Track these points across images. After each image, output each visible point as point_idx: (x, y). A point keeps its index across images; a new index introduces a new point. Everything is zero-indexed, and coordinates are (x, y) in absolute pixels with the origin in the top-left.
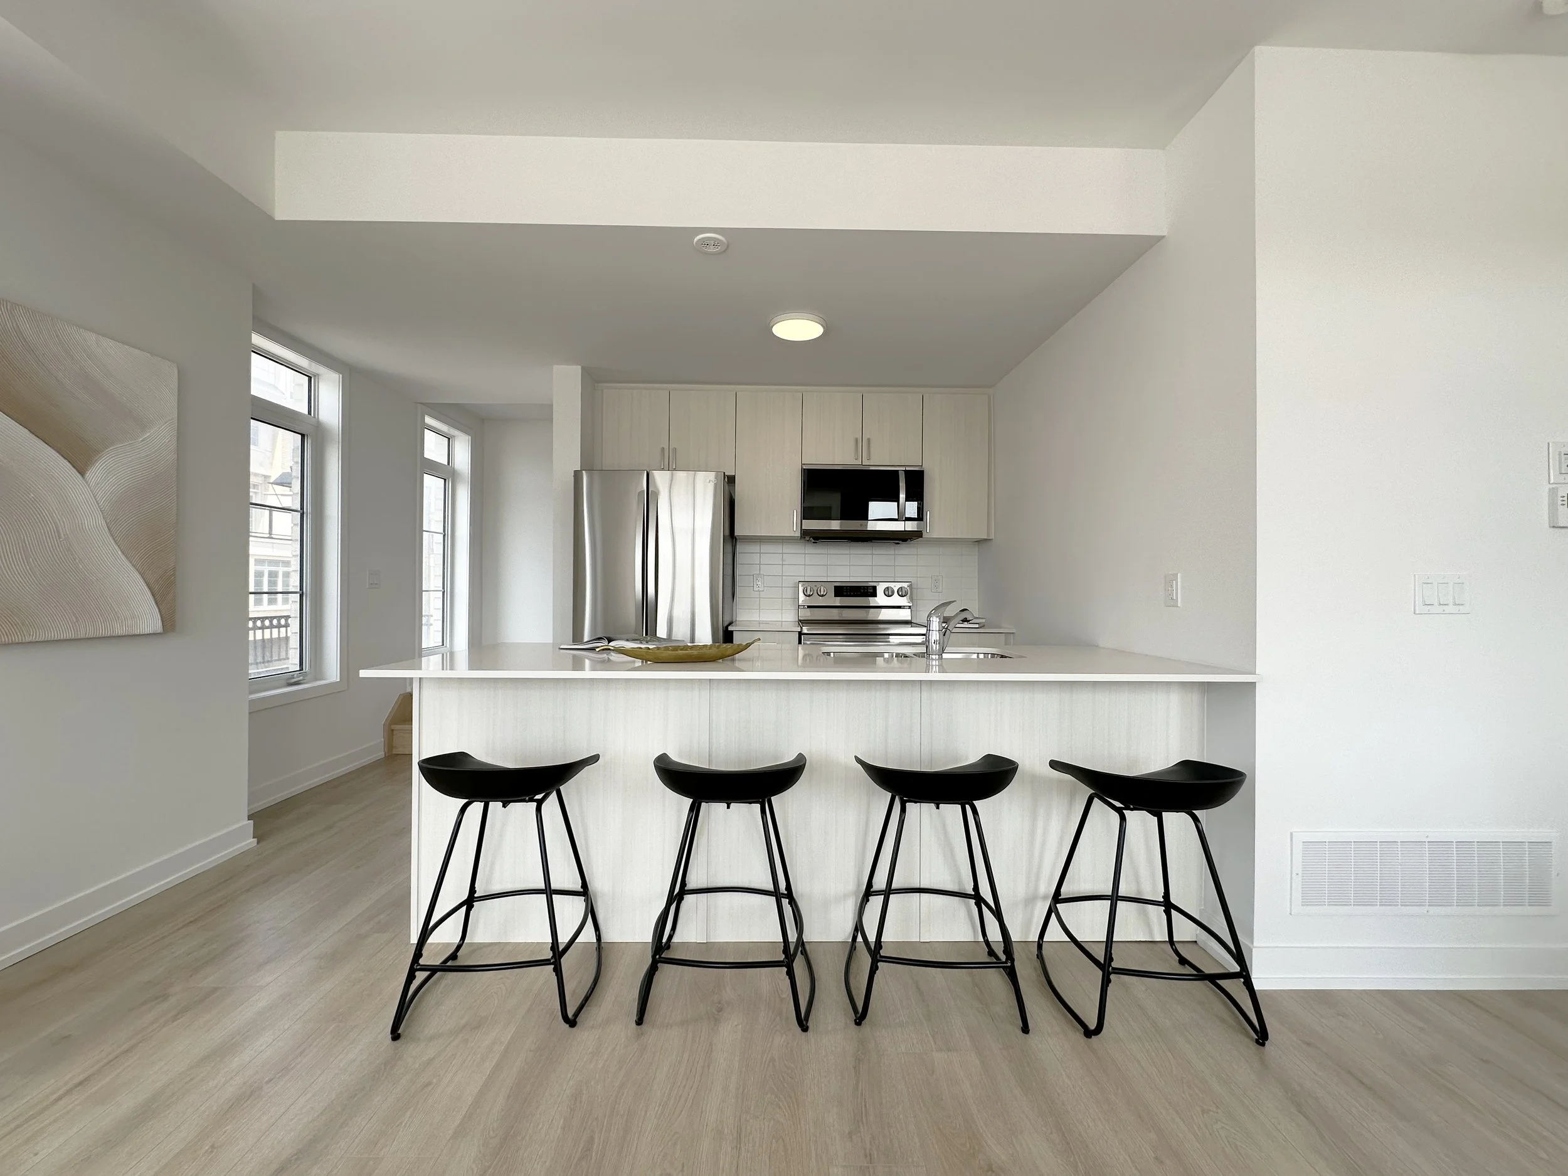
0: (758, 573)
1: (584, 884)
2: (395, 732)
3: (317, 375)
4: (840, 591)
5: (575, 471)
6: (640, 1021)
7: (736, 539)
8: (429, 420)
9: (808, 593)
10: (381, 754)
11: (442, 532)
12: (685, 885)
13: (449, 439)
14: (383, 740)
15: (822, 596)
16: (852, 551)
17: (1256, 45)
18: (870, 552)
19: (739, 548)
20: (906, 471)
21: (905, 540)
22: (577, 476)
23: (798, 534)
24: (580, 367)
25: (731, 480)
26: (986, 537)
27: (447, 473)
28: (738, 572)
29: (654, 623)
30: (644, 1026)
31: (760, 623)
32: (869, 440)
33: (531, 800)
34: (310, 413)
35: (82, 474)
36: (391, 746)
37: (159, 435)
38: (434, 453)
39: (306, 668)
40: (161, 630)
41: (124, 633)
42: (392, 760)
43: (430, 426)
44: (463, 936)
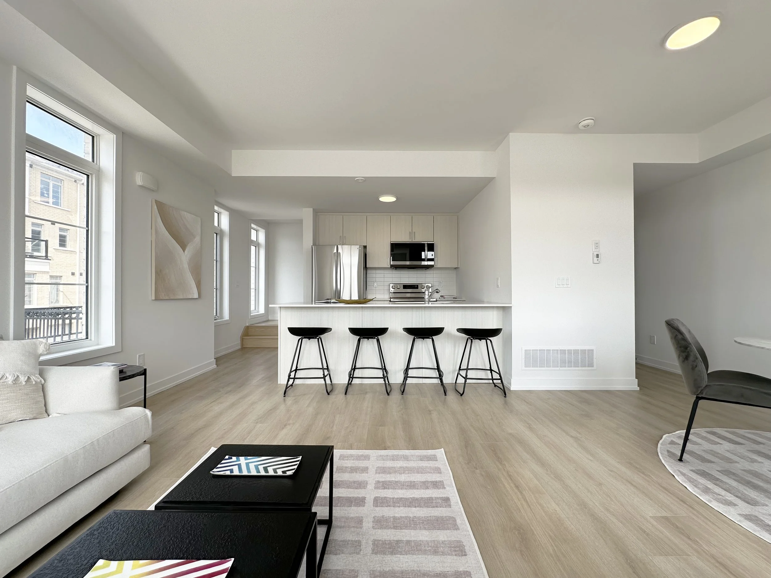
0: (375, 280)
1: (327, 366)
2: (244, 339)
3: (220, 212)
4: (405, 287)
5: (311, 246)
6: (346, 394)
7: (367, 268)
8: (253, 226)
9: (393, 288)
10: (239, 347)
11: (255, 266)
12: (356, 366)
13: (257, 231)
14: (240, 342)
15: (399, 289)
16: (410, 273)
17: (510, 132)
18: (416, 272)
19: (369, 271)
20: (427, 243)
21: (428, 268)
22: (312, 249)
23: (389, 266)
24: (312, 209)
25: (365, 247)
26: (457, 267)
27: (257, 244)
28: (368, 280)
29: (340, 297)
30: (347, 395)
32: (414, 232)
33: (316, 338)
34: (218, 226)
35: (184, 252)
36: (242, 344)
37: (197, 239)
38: (253, 237)
39: (218, 315)
40: (198, 297)
41: (190, 298)
42: (244, 349)
43: (252, 227)
44: (293, 383)
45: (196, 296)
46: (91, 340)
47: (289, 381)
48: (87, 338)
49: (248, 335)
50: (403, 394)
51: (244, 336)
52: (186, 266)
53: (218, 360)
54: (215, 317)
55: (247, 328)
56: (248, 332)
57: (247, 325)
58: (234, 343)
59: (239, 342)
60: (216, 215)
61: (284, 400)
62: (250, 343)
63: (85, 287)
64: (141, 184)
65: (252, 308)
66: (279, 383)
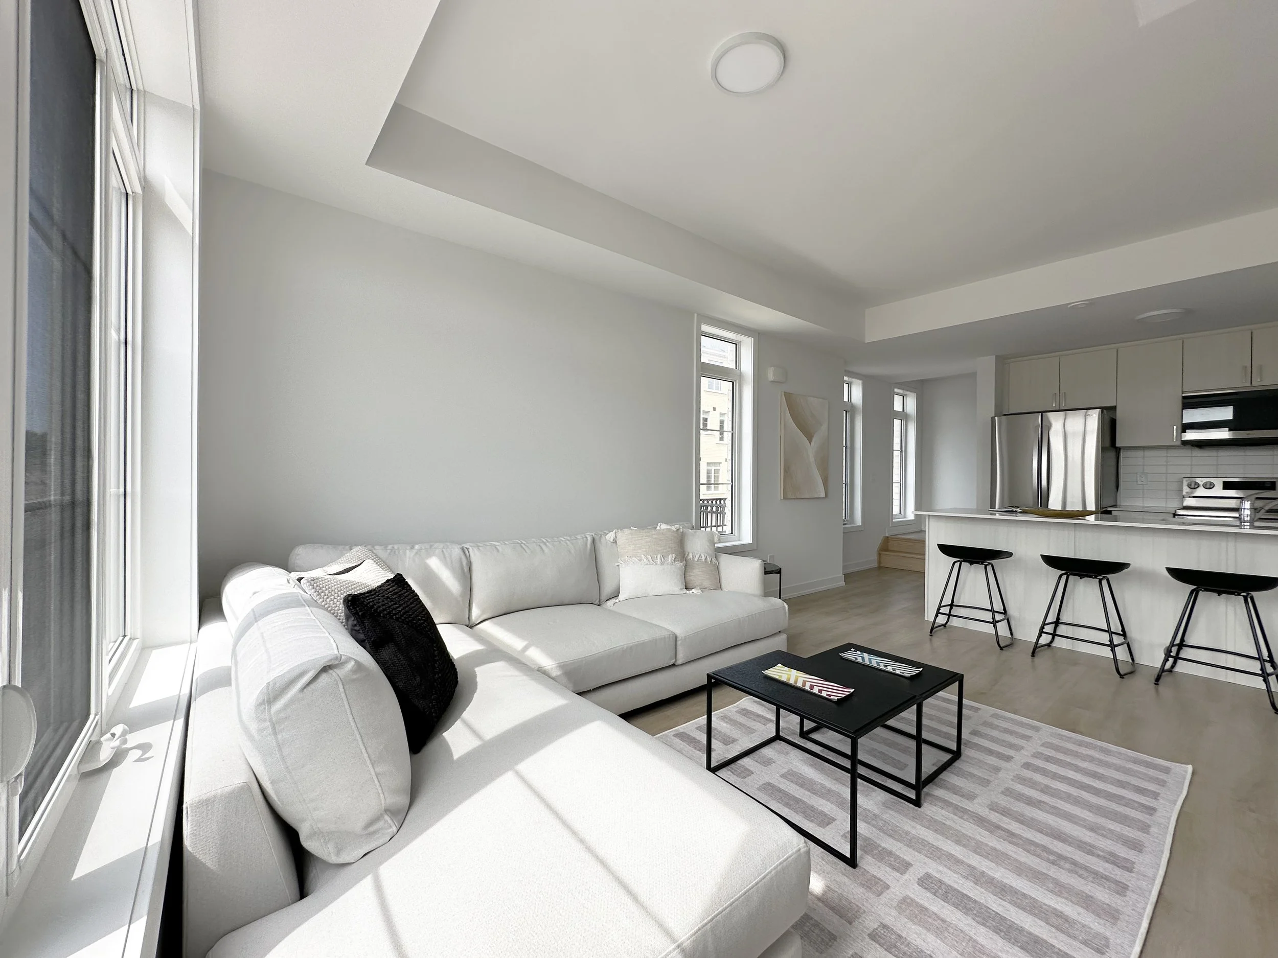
0: (1142, 471)
1: (1005, 609)
2: (882, 555)
3: (851, 383)
4: (1229, 485)
5: (992, 418)
6: (1033, 656)
7: (1117, 448)
8: (896, 390)
10: (875, 565)
11: (900, 449)
12: (1060, 619)
13: (903, 397)
15: (1209, 489)
16: (1248, 454)
19: (1122, 454)
22: (993, 419)
23: (1179, 443)
24: (994, 357)
25: (1112, 409)
27: (904, 417)
28: (1122, 471)
29: (1047, 503)
30: (1035, 657)
31: (1143, 507)
32: (1260, 366)
33: (982, 564)
34: (849, 401)
35: (810, 444)
36: (880, 562)
37: (824, 427)
38: (898, 407)
39: (848, 518)
40: (824, 496)
41: (816, 497)
42: (881, 568)
43: (896, 392)
44: (947, 623)
45: (823, 495)
46: (734, 535)
47: (938, 616)
48: (732, 533)
49: (887, 550)
50: (1158, 684)
51: (882, 551)
52: (812, 459)
53: (847, 576)
54: (844, 521)
55: (887, 539)
56: (886, 546)
57: (887, 535)
58: (870, 559)
59: (876, 557)
60: (846, 386)
61: (931, 640)
62: (890, 561)
63: (730, 485)
64: (772, 380)
65: (896, 510)
66: (926, 619)
